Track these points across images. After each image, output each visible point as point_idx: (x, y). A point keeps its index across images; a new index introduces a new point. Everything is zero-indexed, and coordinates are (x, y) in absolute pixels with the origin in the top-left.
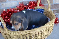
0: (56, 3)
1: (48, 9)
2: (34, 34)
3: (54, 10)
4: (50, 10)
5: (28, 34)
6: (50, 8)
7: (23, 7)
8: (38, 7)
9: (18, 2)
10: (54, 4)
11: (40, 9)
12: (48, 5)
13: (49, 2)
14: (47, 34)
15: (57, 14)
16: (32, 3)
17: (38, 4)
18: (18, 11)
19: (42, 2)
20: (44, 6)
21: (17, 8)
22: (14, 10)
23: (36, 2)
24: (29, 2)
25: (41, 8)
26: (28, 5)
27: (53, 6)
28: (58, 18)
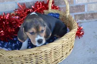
0: (79, 3)
1: (66, 13)
2: (43, 54)
3: (75, 15)
5: (34, 54)
6: (68, 12)
7: (25, 11)
8: (50, 10)
10: (75, 5)
11: (53, 14)
12: (66, 7)
13: (66, 2)
14: (65, 53)
15: (80, 21)
16: (39, 4)
17: (50, 5)
18: (17, 17)
19: (55, 1)
20: (59, 8)
22: (10, 16)
23: (45, 2)
24: (35, 2)
25: (55, 11)
26: (33, 7)
27: (74, 8)
28: (82, 27)
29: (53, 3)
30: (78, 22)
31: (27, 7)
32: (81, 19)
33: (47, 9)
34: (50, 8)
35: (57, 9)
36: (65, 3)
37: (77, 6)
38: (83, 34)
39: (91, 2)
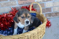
1: (40, 13)
2: (26, 38)
3: (46, 14)
5: (20, 38)
7: (16, 12)
8: (31, 11)
9: (10, 7)
11: (32, 13)
12: (40, 9)
14: (39, 37)
15: (49, 17)
16: (24, 8)
18: (11, 16)
19: (34, 6)
20: (36, 10)
21: (10, 14)
23: (28, 7)
24: (22, 7)
28: (50, 21)
29: (32, 7)
30: (47, 18)
31: (17, 10)
34: (31, 10)
35: (35, 10)
36: (39, 7)
37: (47, 9)
38: (50, 25)
39: (55, 6)
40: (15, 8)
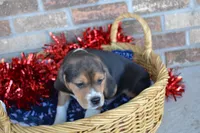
0: (172, 28)
1: (145, 49)
3: (166, 54)
4: (149, 51)
5: (78, 132)
6: (150, 45)
7: (64, 48)
11: (119, 51)
12: (144, 38)
13: (145, 27)
14: (143, 130)
15: (176, 64)
16: (92, 33)
20: (132, 39)
23: (105, 30)
24: (84, 30)
25: (123, 46)
26: (80, 40)
27: (164, 39)
28: (179, 77)
30: (171, 66)
31: (68, 40)
32: (178, 60)
33: (109, 42)
34: (114, 40)
35: (128, 41)
38: (182, 90)
40: (62, 35)
